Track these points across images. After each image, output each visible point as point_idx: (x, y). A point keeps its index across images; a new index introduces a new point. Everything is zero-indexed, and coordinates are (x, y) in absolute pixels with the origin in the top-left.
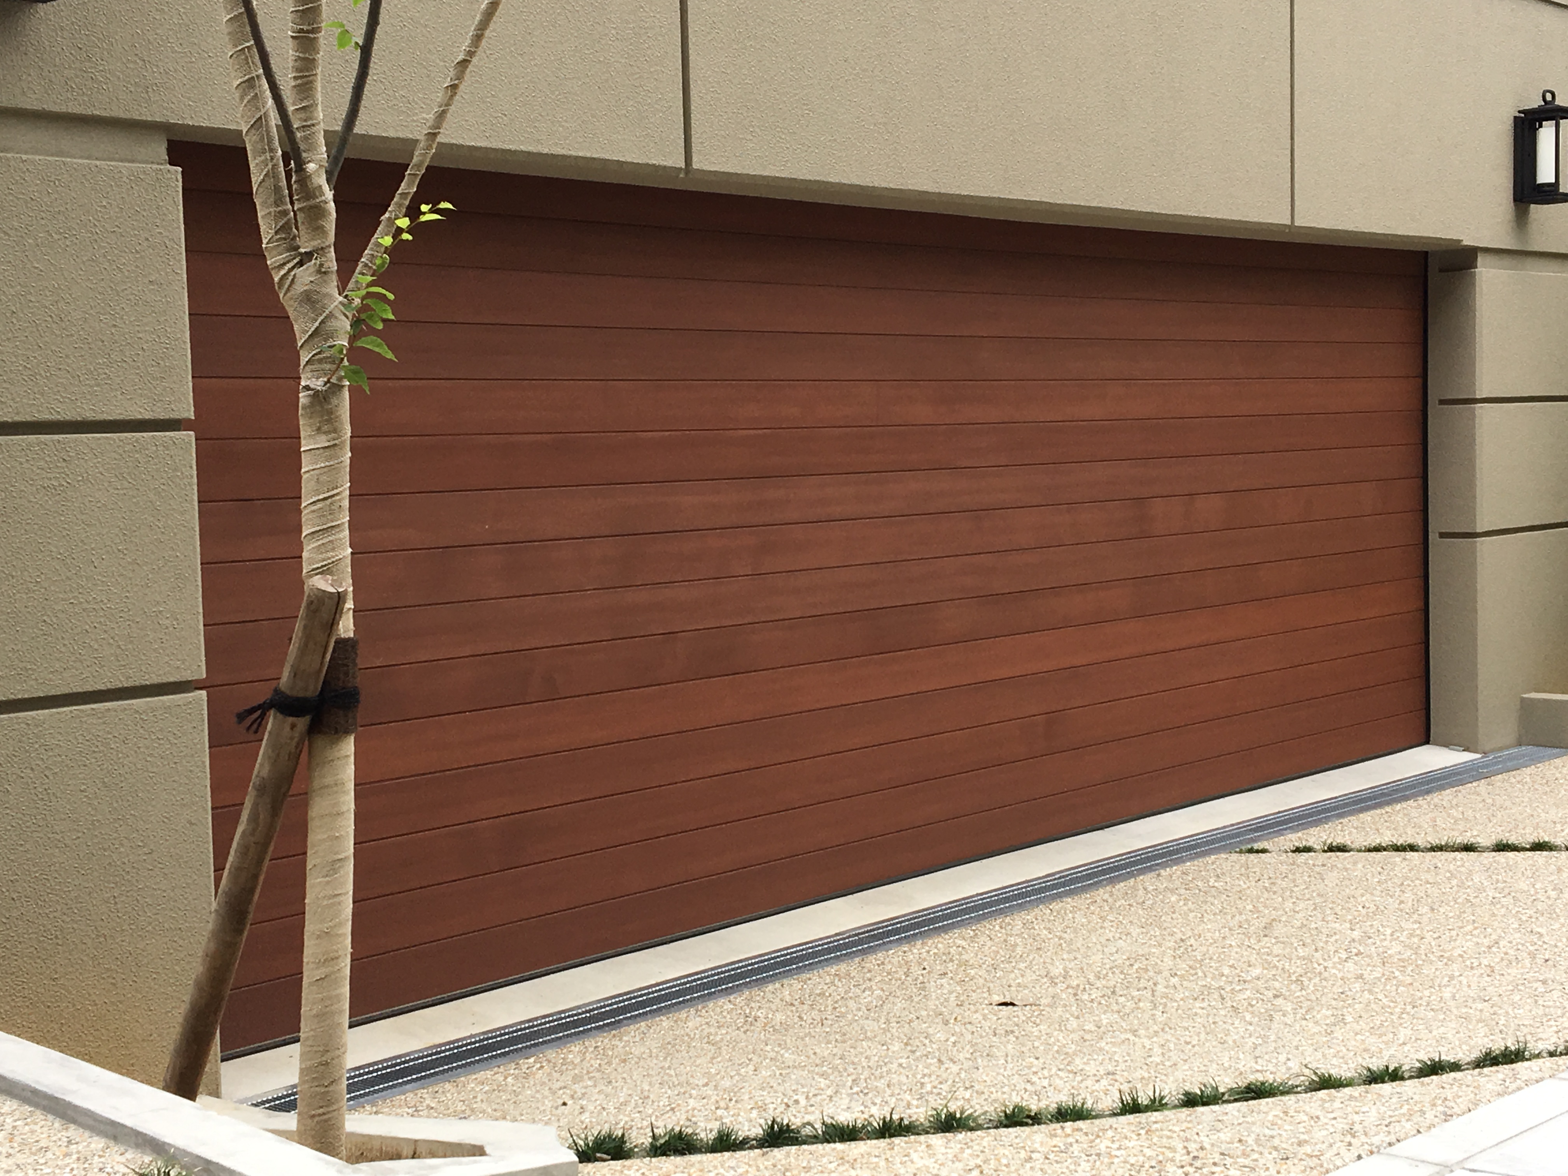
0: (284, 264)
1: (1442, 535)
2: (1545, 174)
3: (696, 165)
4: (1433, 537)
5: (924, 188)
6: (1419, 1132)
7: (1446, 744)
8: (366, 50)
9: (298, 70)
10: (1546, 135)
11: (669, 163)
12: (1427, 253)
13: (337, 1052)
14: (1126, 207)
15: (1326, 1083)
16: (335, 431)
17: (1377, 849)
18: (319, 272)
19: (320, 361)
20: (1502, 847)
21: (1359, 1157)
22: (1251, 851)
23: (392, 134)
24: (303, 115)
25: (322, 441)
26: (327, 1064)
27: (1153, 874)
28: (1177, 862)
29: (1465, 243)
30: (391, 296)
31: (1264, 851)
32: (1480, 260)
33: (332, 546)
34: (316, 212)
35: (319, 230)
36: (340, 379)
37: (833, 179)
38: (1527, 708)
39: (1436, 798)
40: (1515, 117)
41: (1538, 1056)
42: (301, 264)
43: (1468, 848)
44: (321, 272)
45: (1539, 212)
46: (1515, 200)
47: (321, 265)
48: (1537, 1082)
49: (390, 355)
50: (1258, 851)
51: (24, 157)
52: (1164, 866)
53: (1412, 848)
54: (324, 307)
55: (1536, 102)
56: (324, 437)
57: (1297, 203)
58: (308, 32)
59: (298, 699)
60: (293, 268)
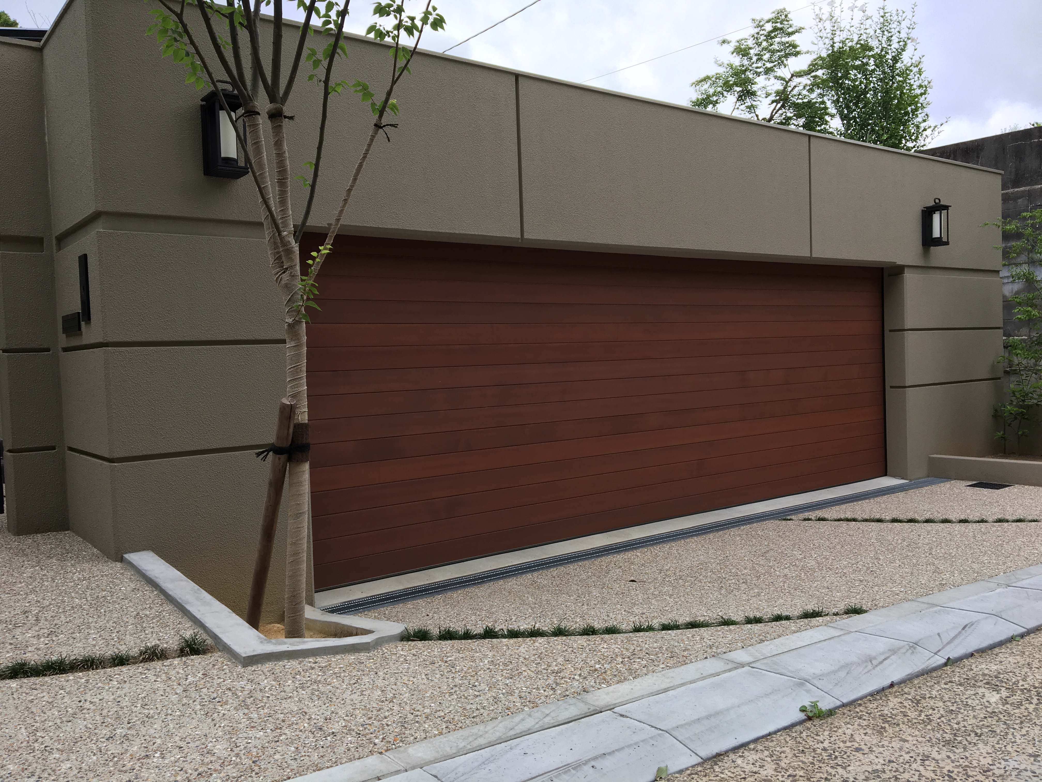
0: (278, 273)
1: (891, 387)
2: (936, 233)
3: (526, 236)
4: (887, 388)
5: (633, 244)
6: (743, 647)
7: (894, 476)
8: (313, 187)
9: (279, 195)
10: (936, 217)
11: (514, 236)
12: (883, 268)
13: (299, 592)
14: (729, 250)
15: (727, 623)
16: (298, 339)
17: (839, 520)
18: (290, 275)
19: (292, 311)
20: (894, 521)
21: (706, 658)
22: (784, 520)
23: (389, 227)
24: (282, 213)
25: (293, 344)
26: (294, 596)
27: (737, 528)
28: (749, 523)
29: (898, 263)
30: (317, 285)
31: (790, 520)
32: (906, 270)
33: (297, 386)
34: (289, 252)
35: (291, 259)
36: (300, 318)
37: (589, 241)
38: (932, 462)
39: (878, 499)
40: (922, 210)
41: (827, 615)
42: (284, 272)
43: (879, 521)
44: (293, 276)
45: (935, 250)
46: (923, 245)
47: (291, 273)
48: (817, 627)
49: (319, 309)
50: (788, 520)
51: (231, 238)
52: (743, 525)
53: (854, 520)
54: (293, 290)
55: (932, 203)
56: (294, 342)
57: (813, 248)
58: (281, 179)
59: (280, 448)
60: (281, 274)
